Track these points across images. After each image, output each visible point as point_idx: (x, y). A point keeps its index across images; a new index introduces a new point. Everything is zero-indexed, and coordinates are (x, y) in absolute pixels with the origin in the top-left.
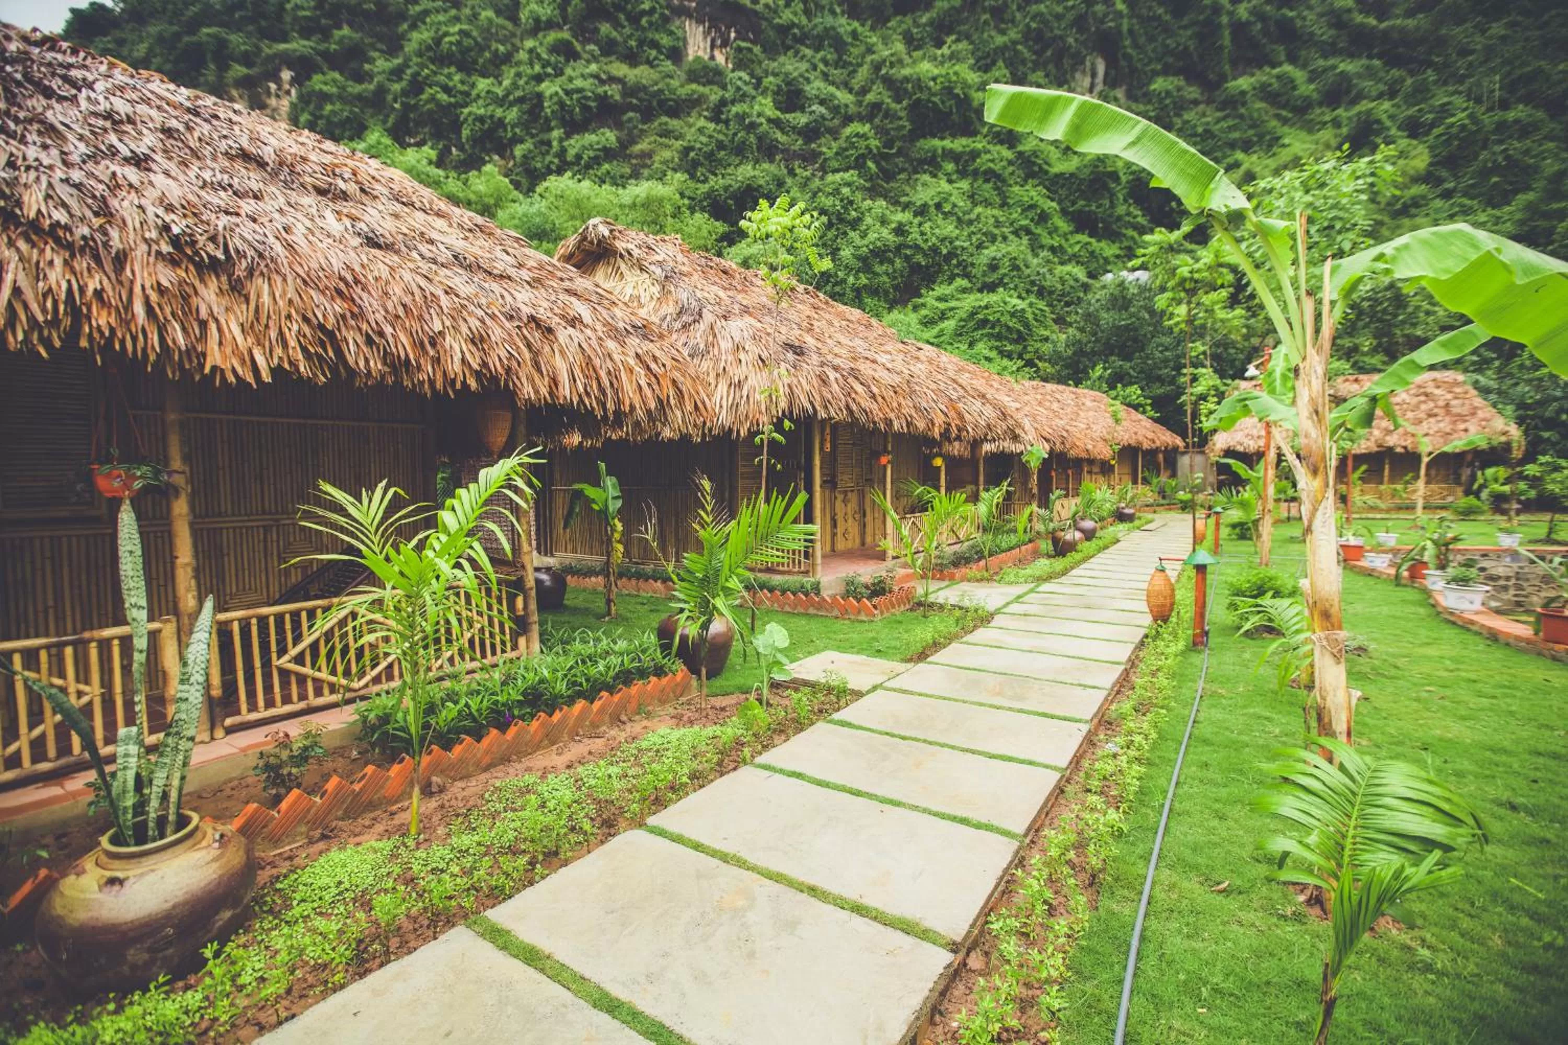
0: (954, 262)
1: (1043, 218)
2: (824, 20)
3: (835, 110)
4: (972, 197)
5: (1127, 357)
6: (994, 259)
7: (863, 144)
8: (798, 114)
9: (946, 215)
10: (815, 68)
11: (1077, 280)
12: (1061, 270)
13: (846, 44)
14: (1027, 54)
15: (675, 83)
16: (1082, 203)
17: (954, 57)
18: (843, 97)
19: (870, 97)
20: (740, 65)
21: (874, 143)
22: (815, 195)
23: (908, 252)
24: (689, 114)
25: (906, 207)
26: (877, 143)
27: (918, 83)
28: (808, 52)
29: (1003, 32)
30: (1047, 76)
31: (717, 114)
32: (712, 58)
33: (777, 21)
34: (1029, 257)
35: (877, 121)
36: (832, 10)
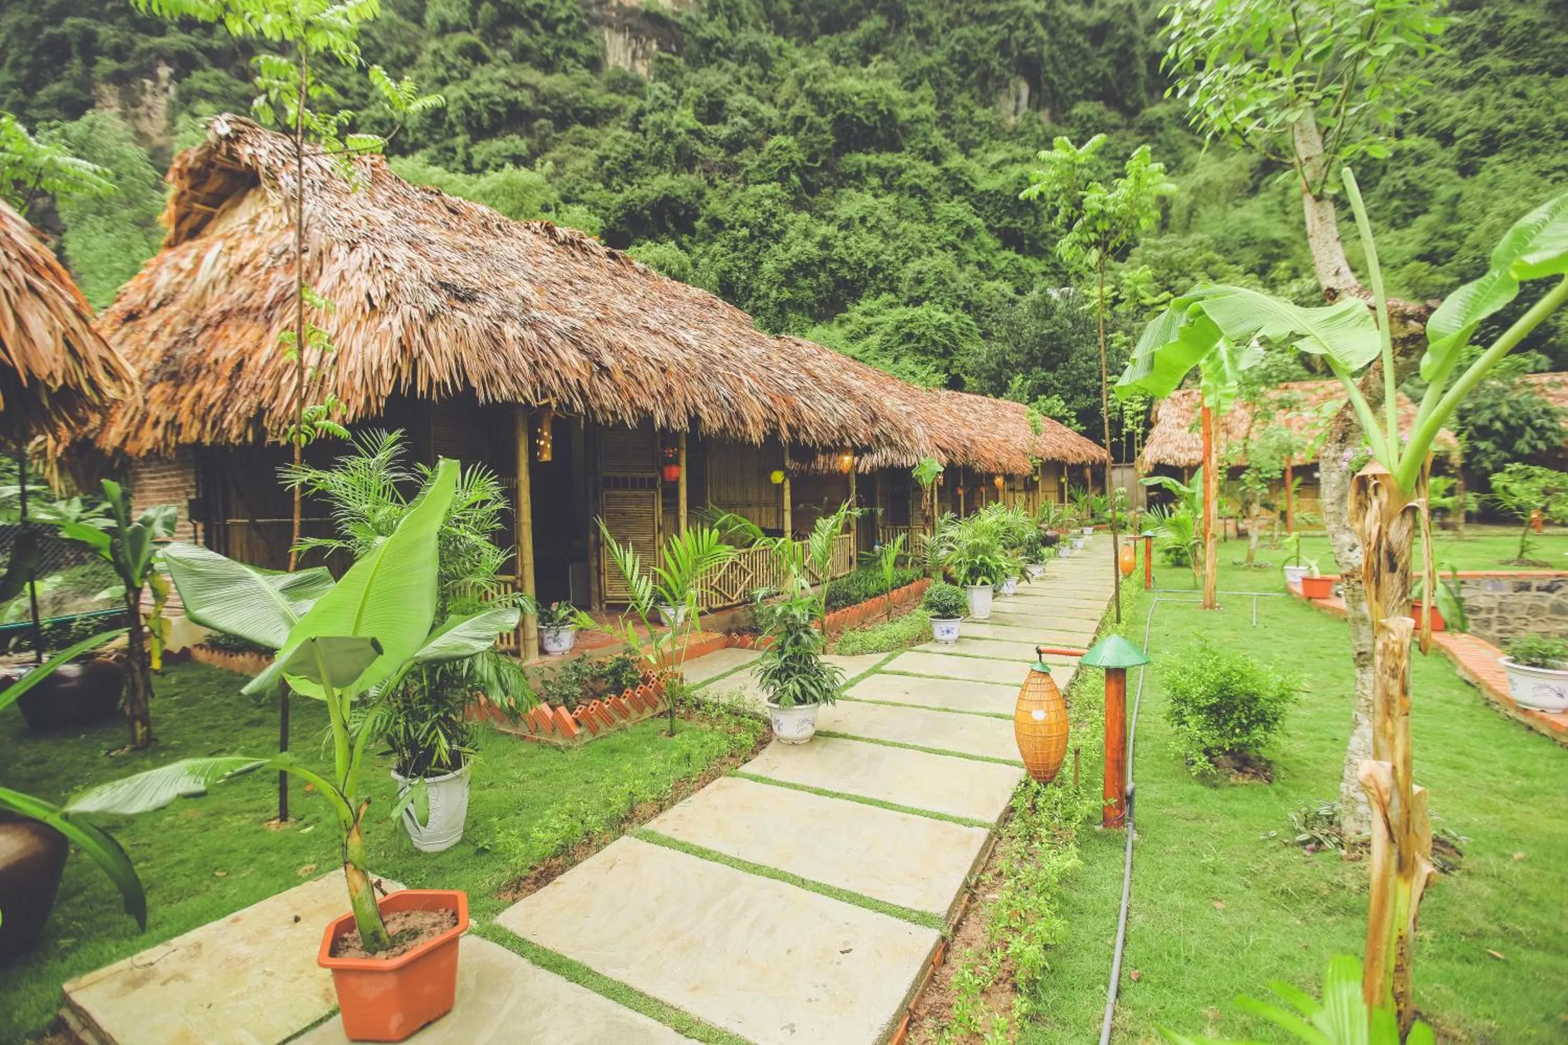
0: (880, 276)
1: (969, 233)
2: (746, 36)
3: (759, 123)
4: (898, 212)
5: (1052, 368)
6: (920, 272)
7: (786, 156)
8: (720, 126)
9: (870, 230)
10: (739, 81)
11: (1004, 296)
12: (988, 286)
13: (770, 59)
14: (953, 76)
15: (592, 92)
16: (1007, 219)
17: (880, 75)
18: (767, 111)
19: (795, 111)
20: (662, 76)
21: (799, 156)
22: (736, 207)
23: (833, 266)
24: (607, 124)
25: (831, 220)
26: (801, 155)
27: (843, 99)
28: (733, 66)
29: (929, 54)
30: (973, 97)
31: (635, 124)
32: (633, 69)
33: (700, 34)
34: (956, 270)
35: (801, 134)
36: (757, 26)
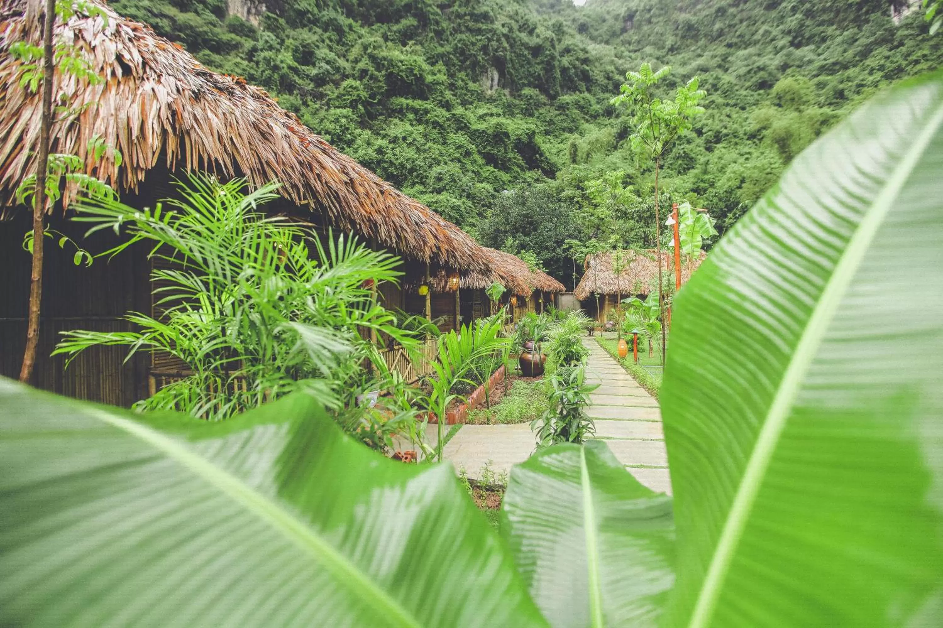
0: (415, 174)
1: (468, 154)
2: (328, 14)
3: (338, 69)
4: (425, 136)
5: (527, 234)
6: (440, 174)
7: (356, 93)
8: (311, 67)
9: (409, 145)
10: (323, 41)
11: (488, 192)
12: (478, 185)
13: (344, 31)
14: (456, 62)
15: (217, 30)
16: (489, 148)
17: (413, 52)
18: (341, 62)
19: (361, 65)
20: (269, 28)
21: (364, 94)
22: (322, 120)
23: (386, 165)
24: (228, 54)
25: (384, 137)
26: (365, 94)
27: (391, 63)
28: (319, 31)
29: (442, 46)
30: (467, 75)
31: (251, 55)
32: (248, 20)
33: (296, 6)
34: (461, 175)
35: (365, 81)
36: (335, 9)
